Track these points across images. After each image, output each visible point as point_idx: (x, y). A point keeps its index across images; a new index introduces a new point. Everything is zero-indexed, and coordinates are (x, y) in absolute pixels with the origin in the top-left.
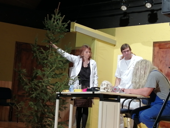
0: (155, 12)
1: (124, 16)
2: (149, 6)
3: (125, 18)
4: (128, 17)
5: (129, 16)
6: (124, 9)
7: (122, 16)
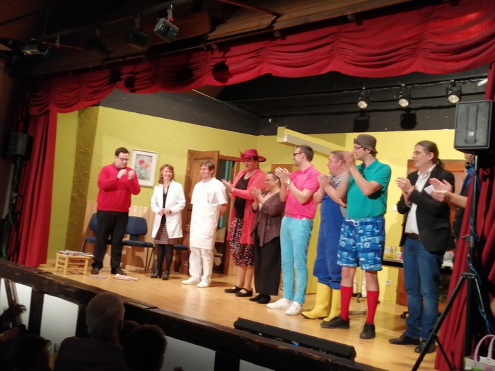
0: (413, 112)
1: (361, 116)
2: (404, 103)
3: (363, 118)
4: (367, 118)
5: (369, 116)
6: (362, 107)
7: (358, 114)
